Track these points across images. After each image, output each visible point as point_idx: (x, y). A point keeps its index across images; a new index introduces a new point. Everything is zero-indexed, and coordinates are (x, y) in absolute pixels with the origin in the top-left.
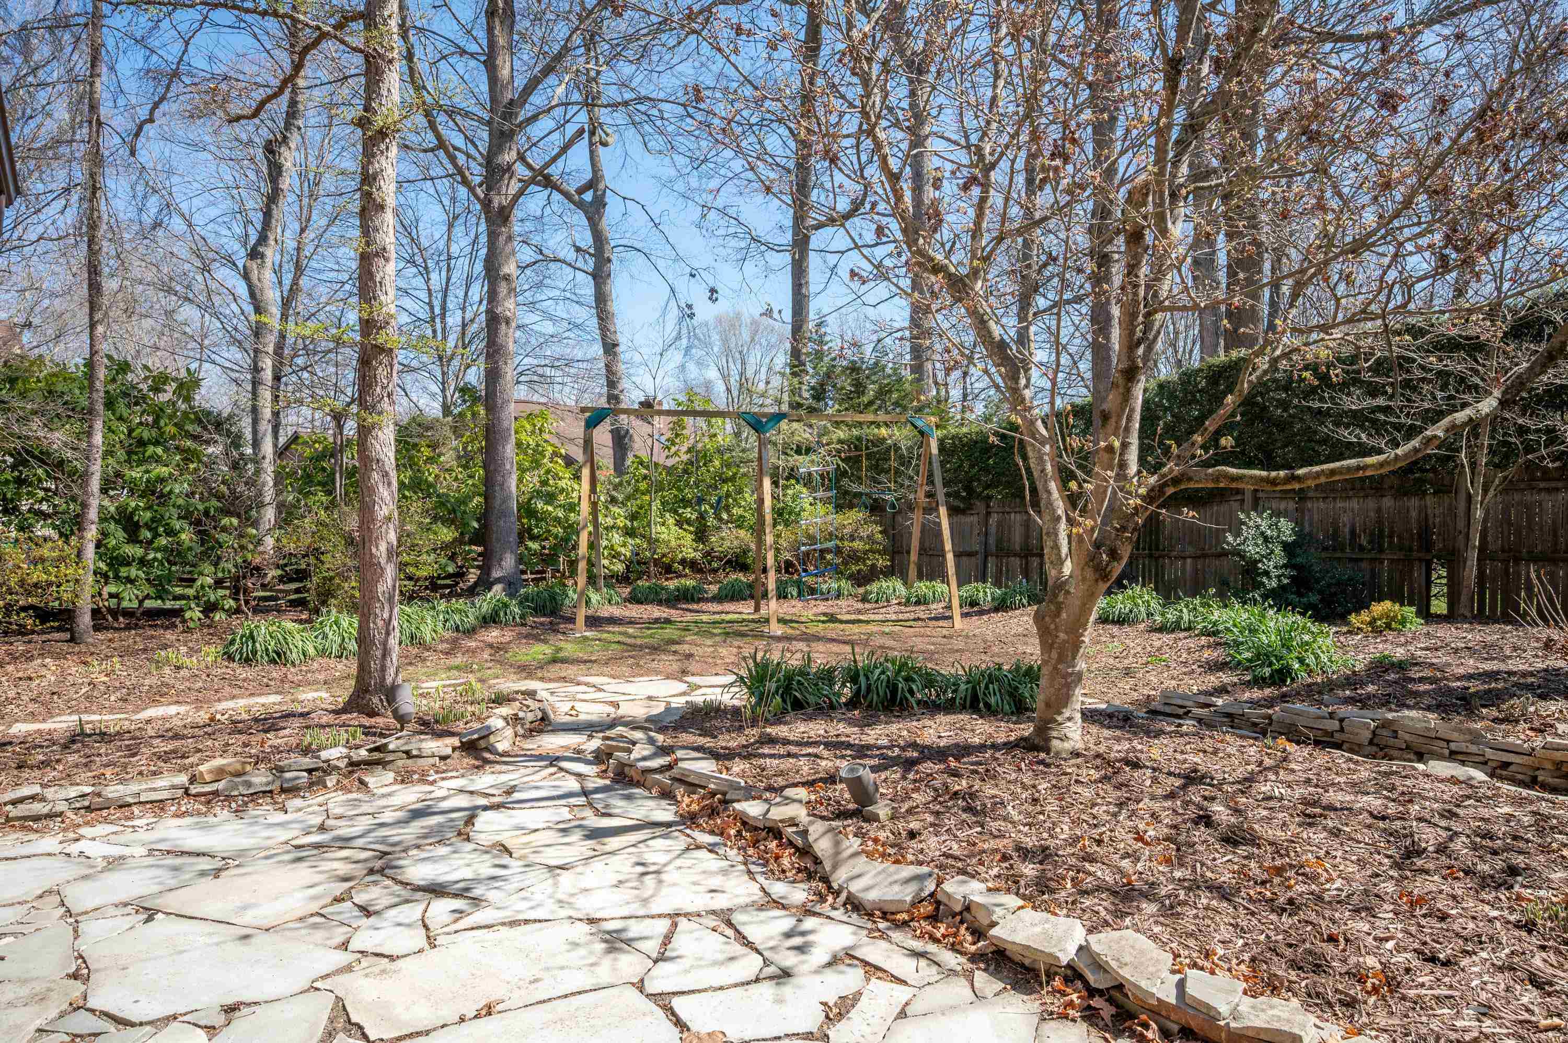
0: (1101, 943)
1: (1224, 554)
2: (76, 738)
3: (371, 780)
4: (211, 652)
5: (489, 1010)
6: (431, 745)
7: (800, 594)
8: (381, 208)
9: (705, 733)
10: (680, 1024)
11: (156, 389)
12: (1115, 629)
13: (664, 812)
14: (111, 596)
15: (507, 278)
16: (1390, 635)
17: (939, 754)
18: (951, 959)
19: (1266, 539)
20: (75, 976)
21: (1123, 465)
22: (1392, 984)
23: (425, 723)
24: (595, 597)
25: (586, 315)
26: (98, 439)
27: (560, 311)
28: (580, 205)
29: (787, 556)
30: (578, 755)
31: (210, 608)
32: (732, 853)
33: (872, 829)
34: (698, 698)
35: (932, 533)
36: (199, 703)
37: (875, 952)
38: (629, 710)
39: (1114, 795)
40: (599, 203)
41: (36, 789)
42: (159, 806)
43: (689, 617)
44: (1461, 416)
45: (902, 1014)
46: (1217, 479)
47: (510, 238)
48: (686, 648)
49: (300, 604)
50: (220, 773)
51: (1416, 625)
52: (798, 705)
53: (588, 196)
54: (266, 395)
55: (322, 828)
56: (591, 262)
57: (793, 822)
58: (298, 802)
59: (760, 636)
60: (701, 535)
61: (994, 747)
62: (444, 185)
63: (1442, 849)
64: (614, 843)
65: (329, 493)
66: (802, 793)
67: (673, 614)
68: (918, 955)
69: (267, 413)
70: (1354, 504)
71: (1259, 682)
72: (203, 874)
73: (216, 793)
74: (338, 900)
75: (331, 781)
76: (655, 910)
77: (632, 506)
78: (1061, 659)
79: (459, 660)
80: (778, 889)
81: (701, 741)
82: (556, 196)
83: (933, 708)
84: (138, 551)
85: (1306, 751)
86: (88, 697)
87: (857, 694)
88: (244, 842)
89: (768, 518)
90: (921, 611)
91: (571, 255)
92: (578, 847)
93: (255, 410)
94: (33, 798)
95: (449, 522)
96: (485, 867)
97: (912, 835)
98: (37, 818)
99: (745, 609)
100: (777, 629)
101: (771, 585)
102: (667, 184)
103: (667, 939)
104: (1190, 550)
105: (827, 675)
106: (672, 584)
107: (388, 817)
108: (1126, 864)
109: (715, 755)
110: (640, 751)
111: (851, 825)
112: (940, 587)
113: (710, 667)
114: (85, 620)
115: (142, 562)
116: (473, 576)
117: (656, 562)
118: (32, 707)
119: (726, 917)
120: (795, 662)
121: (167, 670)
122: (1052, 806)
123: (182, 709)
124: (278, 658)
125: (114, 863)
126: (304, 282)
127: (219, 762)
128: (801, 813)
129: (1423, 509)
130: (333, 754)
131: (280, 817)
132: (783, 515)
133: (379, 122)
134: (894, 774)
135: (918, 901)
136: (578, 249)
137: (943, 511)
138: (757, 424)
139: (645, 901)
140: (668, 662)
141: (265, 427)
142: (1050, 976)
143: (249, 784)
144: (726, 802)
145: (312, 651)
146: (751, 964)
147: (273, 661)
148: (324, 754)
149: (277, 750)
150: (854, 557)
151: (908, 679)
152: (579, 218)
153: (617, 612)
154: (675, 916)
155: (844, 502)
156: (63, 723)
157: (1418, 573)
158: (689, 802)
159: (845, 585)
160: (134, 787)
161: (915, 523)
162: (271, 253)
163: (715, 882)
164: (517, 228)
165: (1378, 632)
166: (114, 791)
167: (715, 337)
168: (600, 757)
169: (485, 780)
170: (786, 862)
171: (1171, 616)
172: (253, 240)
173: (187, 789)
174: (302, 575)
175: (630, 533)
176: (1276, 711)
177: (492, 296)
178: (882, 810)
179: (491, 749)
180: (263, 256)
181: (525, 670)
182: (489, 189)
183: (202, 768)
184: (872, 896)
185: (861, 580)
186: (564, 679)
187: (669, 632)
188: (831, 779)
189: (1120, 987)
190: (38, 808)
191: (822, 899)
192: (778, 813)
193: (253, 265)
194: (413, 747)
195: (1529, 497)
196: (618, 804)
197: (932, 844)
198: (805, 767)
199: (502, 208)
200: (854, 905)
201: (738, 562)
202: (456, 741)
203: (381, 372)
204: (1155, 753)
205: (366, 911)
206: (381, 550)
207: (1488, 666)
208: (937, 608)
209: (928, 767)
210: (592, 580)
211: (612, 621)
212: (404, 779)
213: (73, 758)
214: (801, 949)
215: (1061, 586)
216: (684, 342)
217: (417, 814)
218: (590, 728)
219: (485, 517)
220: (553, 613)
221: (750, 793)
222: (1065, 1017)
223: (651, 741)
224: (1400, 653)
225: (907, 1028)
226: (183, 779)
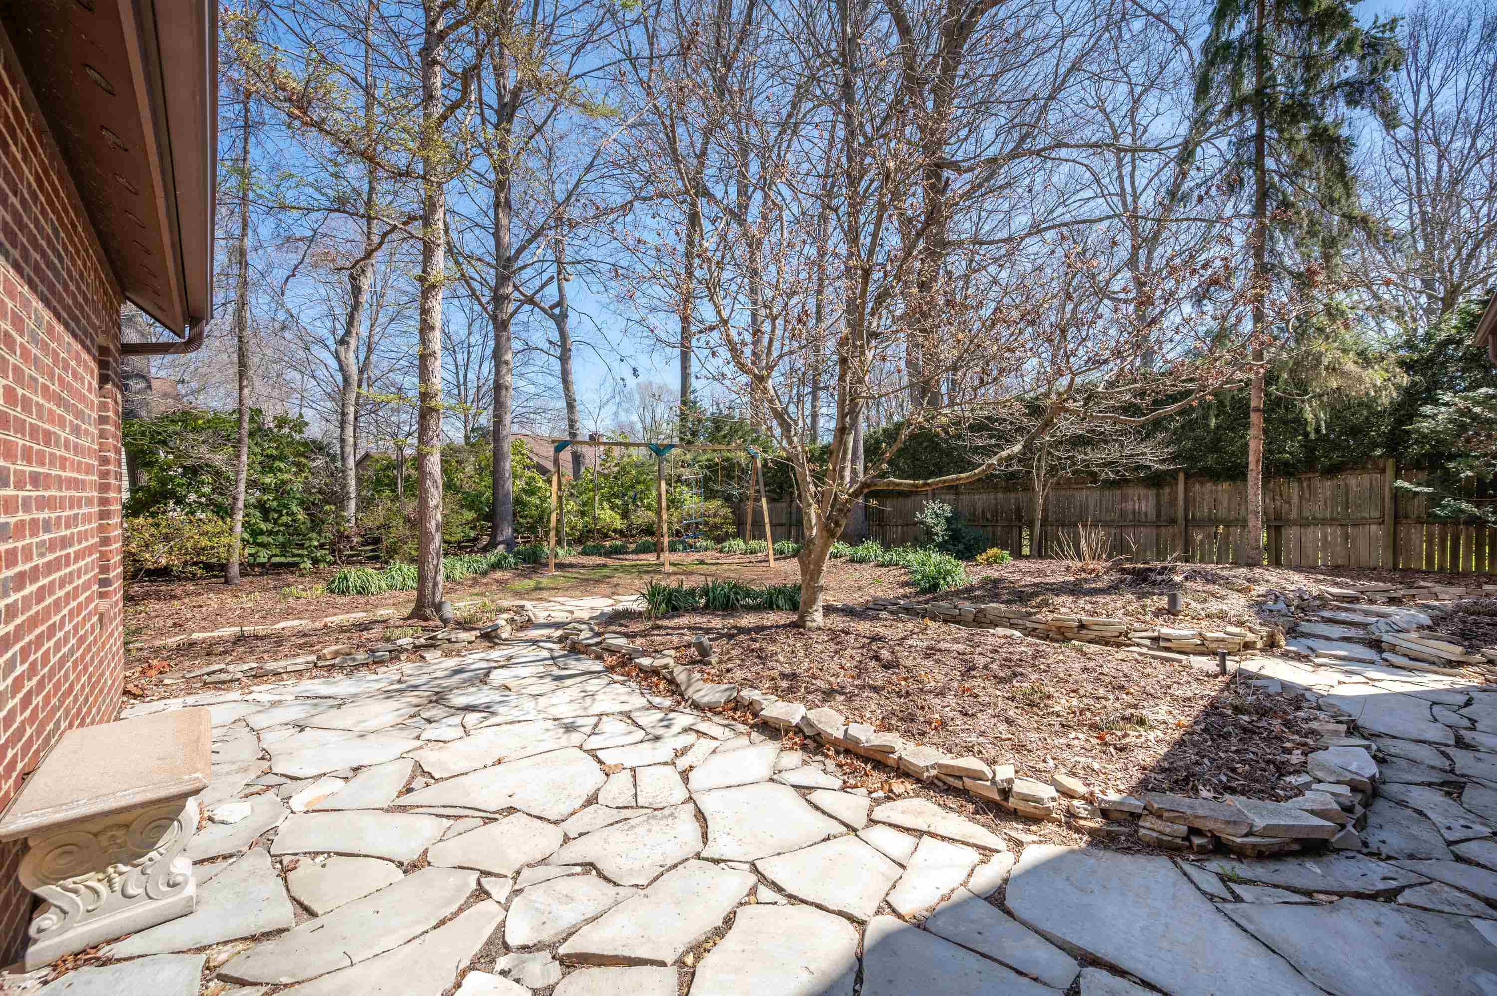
0: (812, 715)
1: (915, 524)
2: (240, 639)
3: (427, 656)
4: (320, 587)
5: (499, 762)
6: (464, 635)
7: (684, 549)
8: (432, 328)
9: (621, 625)
10: (600, 762)
11: (280, 426)
12: (857, 566)
13: (598, 666)
14: (250, 555)
15: (507, 363)
16: (995, 566)
17: (747, 631)
18: (741, 727)
19: (937, 516)
20: (263, 759)
21: (842, 477)
22: (943, 724)
23: (459, 624)
24: (561, 552)
25: (556, 382)
26: (244, 457)
27: (540, 379)
28: (552, 316)
29: (676, 527)
30: (549, 639)
31: (316, 561)
32: (633, 685)
33: (707, 669)
34: (619, 607)
35: (758, 513)
36: (313, 619)
37: (703, 726)
38: (579, 614)
39: (833, 647)
40: (564, 316)
41: (223, 666)
42: (299, 673)
43: (618, 563)
44: (1004, 453)
45: (714, 752)
46: (889, 484)
47: (509, 339)
48: (615, 580)
49: (375, 558)
50: (336, 654)
51: (1009, 560)
52: (675, 608)
53: (557, 311)
54: (350, 430)
55: (399, 681)
56: (559, 350)
57: (666, 666)
58: (384, 669)
59: (659, 572)
60: (625, 515)
61: (778, 627)
62: (465, 301)
63: (985, 667)
64: (569, 682)
65: (393, 491)
66: (672, 652)
67: (609, 561)
68: (726, 726)
69: (351, 441)
70: (983, 496)
71: (924, 591)
72: (332, 707)
73: (334, 665)
74: (411, 716)
75: (403, 657)
76: (591, 712)
77: (584, 497)
78: (812, 579)
79: (477, 590)
80: (657, 700)
81: (619, 629)
82: (537, 310)
83: (749, 609)
84: (270, 526)
85: (937, 625)
86: (240, 617)
87: (708, 601)
88: (353, 690)
89: (664, 504)
90: (752, 558)
91: (546, 346)
92: (548, 684)
93: (343, 441)
94: (221, 670)
95: (470, 508)
96: (496, 696)
97: (728, 671)
98: (223, 682)
99: (651, 558)
100: (668, 568)
101: (666, 544)
102: (606, 307)
103: (596, 725)
104: (900, 522)
105: (692, 592)
106: (608, 544)
107: (439, 674)
108: (832, 679)
109: (626, 635)
110: (585, 634)
111: (697, 667)
112: (764, 544)
113: (628, 590)
114: (235, 570)
115: (270, 533)
116: (485, 539)
117: (599, 531)
118: (203, 623)
119: (628, 715)
120: (674, 585)
121: (291, 600)
122: (801, 653)
123: (304, 622)
124: (363, 591)
125: (275, 704)
126: (374, 358)
127: (334, 648)
128: (671, 661)
129: (1017, 499)
130: (405, 642)
131: (374, 677)
132: (674, 503)
133: (431, 279)
134: (723, 641)
135: (728, 701)
136: (551, 342)
137: (764, 500)
138: (659, 450)
139: (586, 708)
140: (605, 588)
141: (349, 449)
142: (787, 732)
143: (354, 660)
144: (631, 659)
145: (384, 586)
146: (641, 734)
147: (359, 593)
148: (399, 642)
149: (370, 640)
150: (716, 527)
151: (736, 593)
152: (552, 324)
153: (573, 560)
154: (600, 715)
155: (709, 495)
156: (227, 632)
157: (1015, 532)
158: (610, 660)
159: (710, 543)
160: (283, 663)
161: (749, 506)
162: (353, 342)
163: (623, 698)
164: (512, 329)
165: (989, 564)
166: (271, 665)
167: (637, 396)
168: (561, 640)
169: (495, 654)
170: (661, 687)
171: (887, 558)
172: (341, 333)
173: (316, 664)
174: (377, 541)
175: (583, 514)
176: (928, 606)
177: (498, 373)
178: (714, 659)
179: (498, 637)
180: (348, 343)
181: (517, 594)
182: (496, 308)
183: (325, 651)
184: (705, 700)
185: (719, 540)
186: (541, 599)
187: (605, 571)
188: (688, 646)
189: (819, 734)
190: (223, 677)
191: (679, 703)
192: (658, 662)
193: (342, 349)
194: (453, 637)
195: (1069, 492)
196: (572, 663)
197: (738, 674)
198: (676, 640)
199: (503, 321)
200: (695, 705)
201: (649, 531)
202: (477, 633)
203: (432, 423)
204: (860, 628)
205: (429, 721)
206: (432, 526)
207: (1037, 581)
208: (761, 555)
209: (741, 637)
210: (559, 543)
211: (572, 566)
212: (447, 654)
213: (241, 649)
214: (667, 726)
215: (811, 541)
216: (617, 399)
217: (456, 672)
218: (557, 625)
219: (493, 506)
220: (535, 562)
221: (644, 654)
222: (792, 749)
223: (592, 630)
224: (996, 575)
225: (715, 757)
226: (313, 658)
